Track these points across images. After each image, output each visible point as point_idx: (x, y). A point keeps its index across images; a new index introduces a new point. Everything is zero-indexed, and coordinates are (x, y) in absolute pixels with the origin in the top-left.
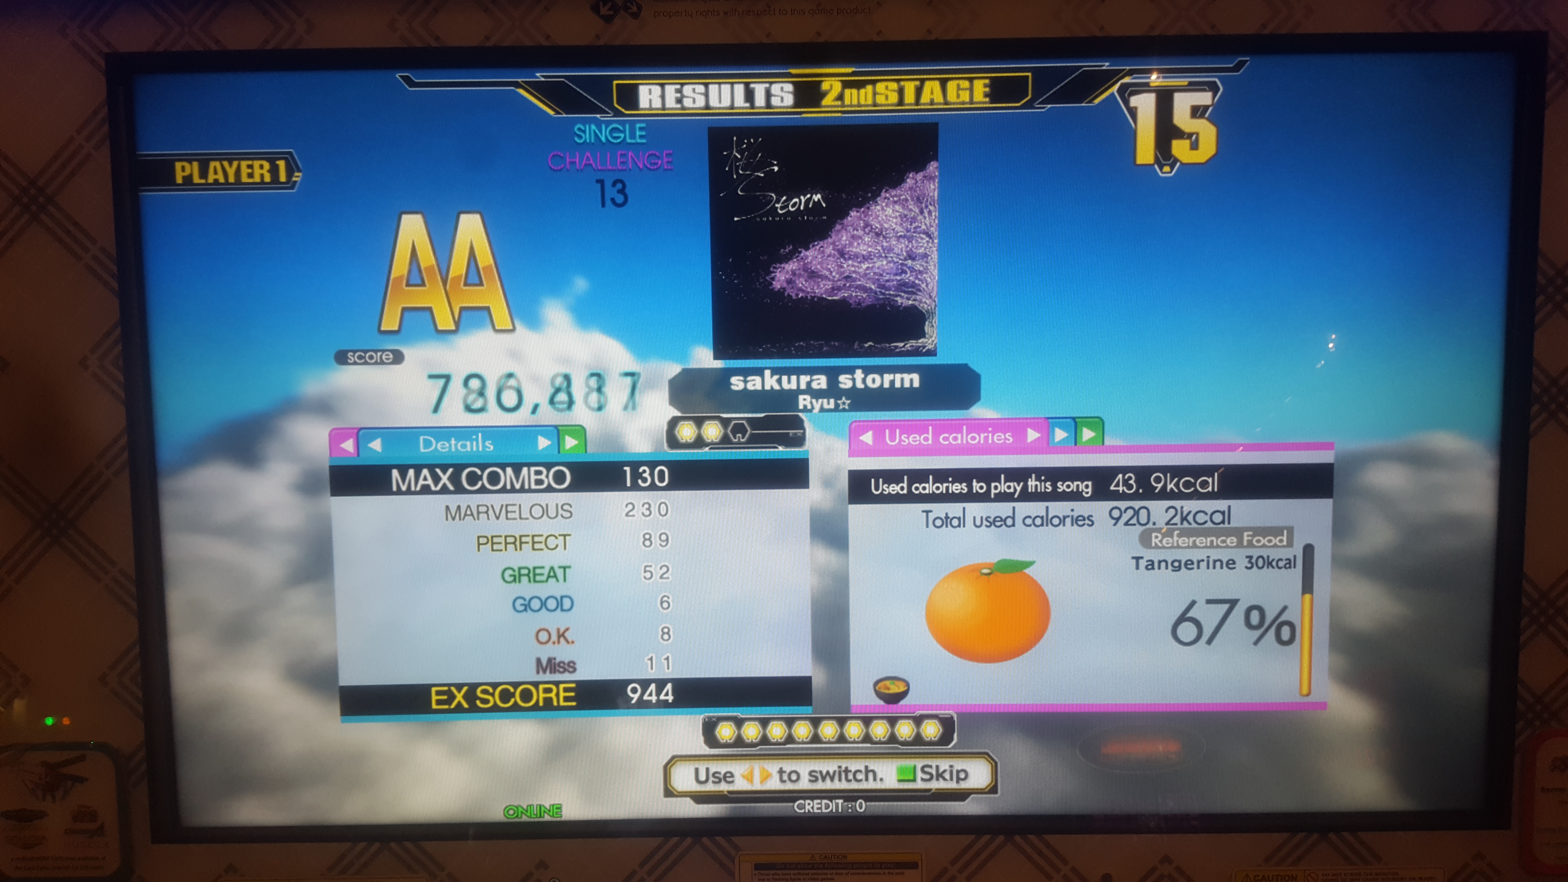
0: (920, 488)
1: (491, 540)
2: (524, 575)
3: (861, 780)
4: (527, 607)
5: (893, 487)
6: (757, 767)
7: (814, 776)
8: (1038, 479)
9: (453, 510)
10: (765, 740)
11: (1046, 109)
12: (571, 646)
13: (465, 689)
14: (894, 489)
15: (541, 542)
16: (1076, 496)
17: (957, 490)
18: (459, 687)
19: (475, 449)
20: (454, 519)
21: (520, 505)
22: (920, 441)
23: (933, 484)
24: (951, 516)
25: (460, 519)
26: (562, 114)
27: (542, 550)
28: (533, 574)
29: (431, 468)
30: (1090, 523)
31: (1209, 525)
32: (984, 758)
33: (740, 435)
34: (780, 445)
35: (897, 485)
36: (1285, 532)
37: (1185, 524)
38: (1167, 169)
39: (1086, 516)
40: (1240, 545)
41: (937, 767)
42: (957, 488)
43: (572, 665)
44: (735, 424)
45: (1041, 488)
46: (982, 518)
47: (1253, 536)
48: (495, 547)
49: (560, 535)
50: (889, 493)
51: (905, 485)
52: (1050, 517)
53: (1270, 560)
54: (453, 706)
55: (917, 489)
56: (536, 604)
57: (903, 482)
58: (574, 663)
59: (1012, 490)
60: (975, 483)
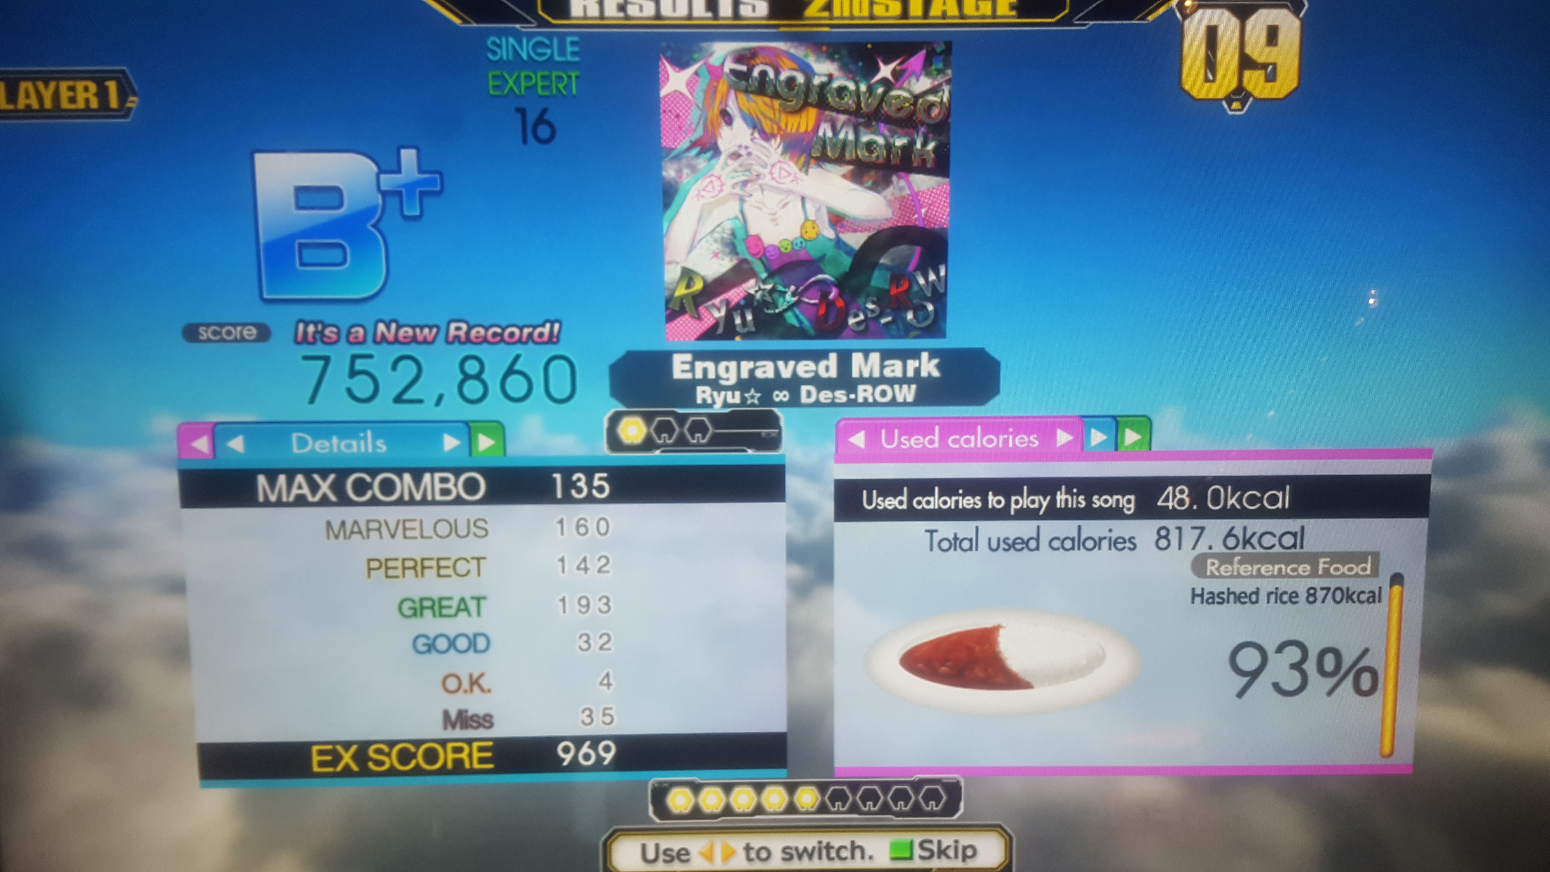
0: (922, 503)
1: (385, 565)
2: (427, 608)
3: (845, 859)
4: (431, 647)
5: (890, 501)
6: (719, 842)
7: (788, 854)
8: (1069, 492)
9: (336, 526)
10: (728, 810)
11: (1088, 26)
12: (486, 696)
13: (354, 748)
14: (891, 503)
15: (447, 567)
16: (1116, 513)
17: (969, 504)
18: (347, 745)
19: (363, 450)
20: (337, 537)
21: (421, 522)
22: (923, 443)
23: (940, 497)
24: (960, 536)
25: (345, 537)
26: (470, 23)
27: (449, 576)
28: (438, 607)
29: (308, 473)
30: (1132, 546)
31: (1278, 549)
32: (997, 831)
33: (699, 435)
34: (749, 448)
35: (895, 498)
36: (1370, 558)
37: (1248, 549)
38: (1236, 105)
39: (1127, 538)
40: (1314, 574)
41: (939, 842)
42: (969, 502)
43: (488, 718)
44: (694, 421)
45: (1073, 503)
46: (999, 539)
47: (1331, 563)
48: (391, 573)
49: (473, 558)
50: (885, 509)
51: (905, 498)
52: (1083, 538)
53: (1350, 592)
54: (340, 768)
55: (919, 503)
56: (442, 644)
57: (902, 495)
58: (491, 716)
59: (1036, 505)
60: (990, 496)
